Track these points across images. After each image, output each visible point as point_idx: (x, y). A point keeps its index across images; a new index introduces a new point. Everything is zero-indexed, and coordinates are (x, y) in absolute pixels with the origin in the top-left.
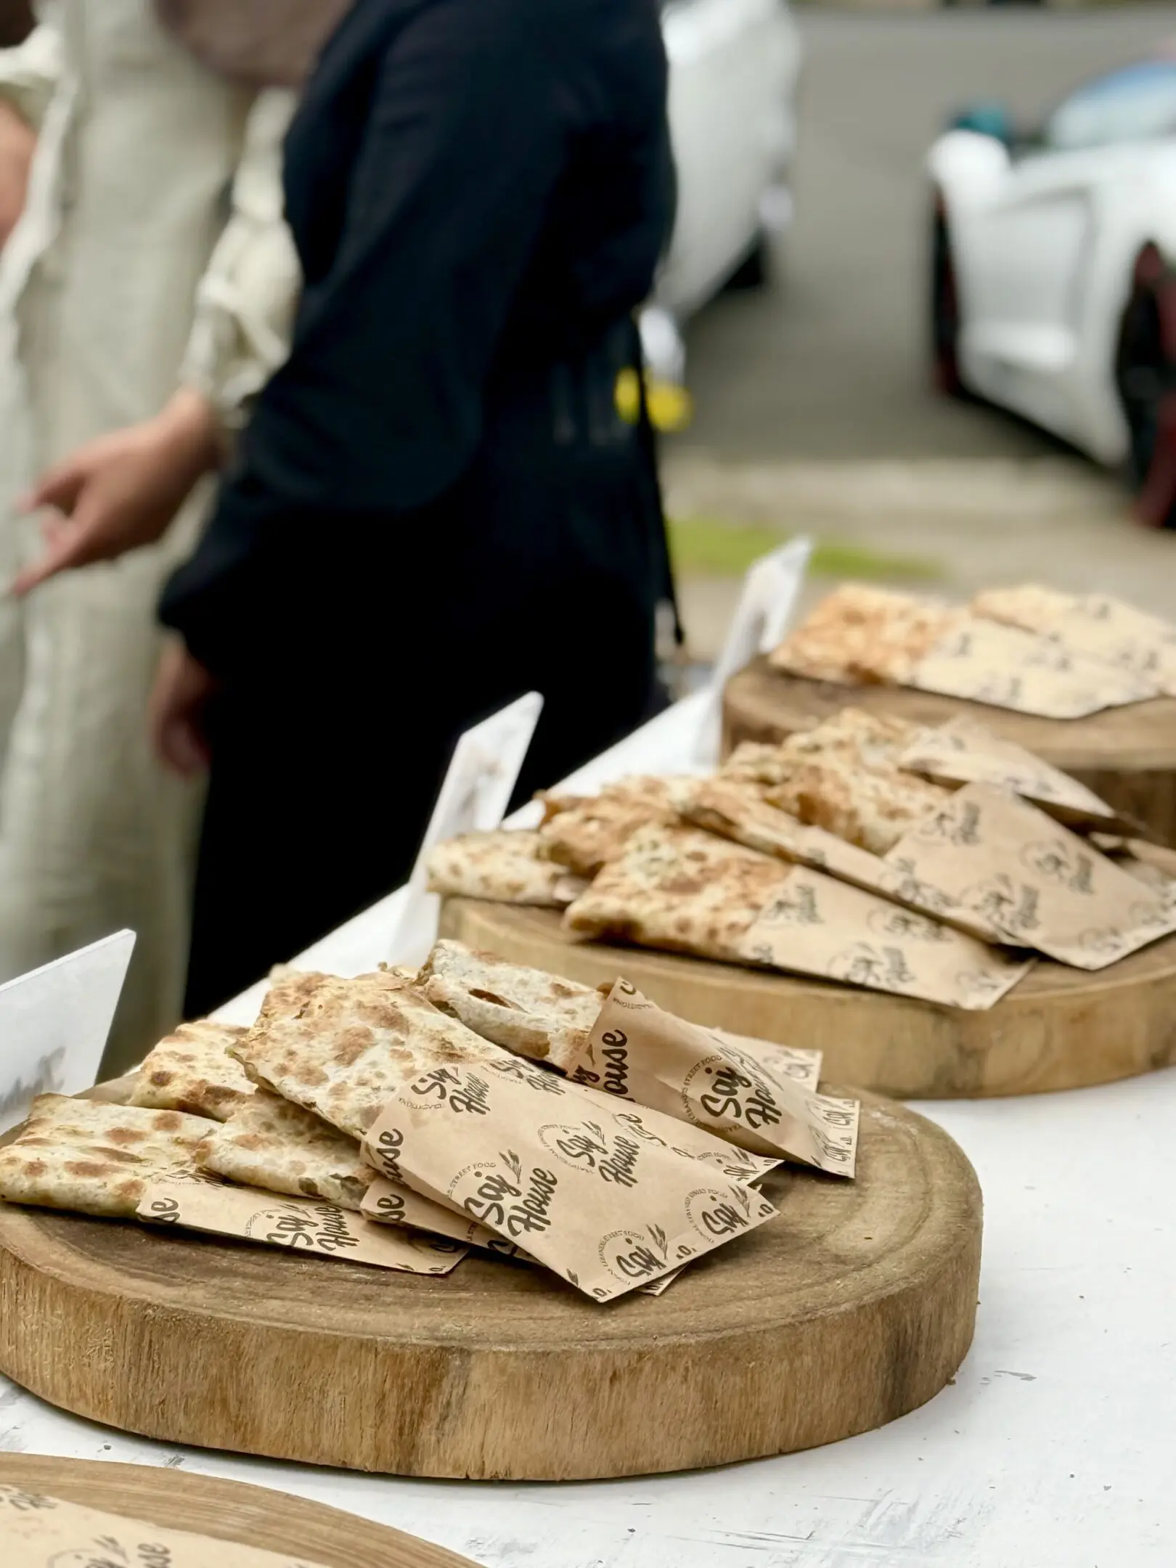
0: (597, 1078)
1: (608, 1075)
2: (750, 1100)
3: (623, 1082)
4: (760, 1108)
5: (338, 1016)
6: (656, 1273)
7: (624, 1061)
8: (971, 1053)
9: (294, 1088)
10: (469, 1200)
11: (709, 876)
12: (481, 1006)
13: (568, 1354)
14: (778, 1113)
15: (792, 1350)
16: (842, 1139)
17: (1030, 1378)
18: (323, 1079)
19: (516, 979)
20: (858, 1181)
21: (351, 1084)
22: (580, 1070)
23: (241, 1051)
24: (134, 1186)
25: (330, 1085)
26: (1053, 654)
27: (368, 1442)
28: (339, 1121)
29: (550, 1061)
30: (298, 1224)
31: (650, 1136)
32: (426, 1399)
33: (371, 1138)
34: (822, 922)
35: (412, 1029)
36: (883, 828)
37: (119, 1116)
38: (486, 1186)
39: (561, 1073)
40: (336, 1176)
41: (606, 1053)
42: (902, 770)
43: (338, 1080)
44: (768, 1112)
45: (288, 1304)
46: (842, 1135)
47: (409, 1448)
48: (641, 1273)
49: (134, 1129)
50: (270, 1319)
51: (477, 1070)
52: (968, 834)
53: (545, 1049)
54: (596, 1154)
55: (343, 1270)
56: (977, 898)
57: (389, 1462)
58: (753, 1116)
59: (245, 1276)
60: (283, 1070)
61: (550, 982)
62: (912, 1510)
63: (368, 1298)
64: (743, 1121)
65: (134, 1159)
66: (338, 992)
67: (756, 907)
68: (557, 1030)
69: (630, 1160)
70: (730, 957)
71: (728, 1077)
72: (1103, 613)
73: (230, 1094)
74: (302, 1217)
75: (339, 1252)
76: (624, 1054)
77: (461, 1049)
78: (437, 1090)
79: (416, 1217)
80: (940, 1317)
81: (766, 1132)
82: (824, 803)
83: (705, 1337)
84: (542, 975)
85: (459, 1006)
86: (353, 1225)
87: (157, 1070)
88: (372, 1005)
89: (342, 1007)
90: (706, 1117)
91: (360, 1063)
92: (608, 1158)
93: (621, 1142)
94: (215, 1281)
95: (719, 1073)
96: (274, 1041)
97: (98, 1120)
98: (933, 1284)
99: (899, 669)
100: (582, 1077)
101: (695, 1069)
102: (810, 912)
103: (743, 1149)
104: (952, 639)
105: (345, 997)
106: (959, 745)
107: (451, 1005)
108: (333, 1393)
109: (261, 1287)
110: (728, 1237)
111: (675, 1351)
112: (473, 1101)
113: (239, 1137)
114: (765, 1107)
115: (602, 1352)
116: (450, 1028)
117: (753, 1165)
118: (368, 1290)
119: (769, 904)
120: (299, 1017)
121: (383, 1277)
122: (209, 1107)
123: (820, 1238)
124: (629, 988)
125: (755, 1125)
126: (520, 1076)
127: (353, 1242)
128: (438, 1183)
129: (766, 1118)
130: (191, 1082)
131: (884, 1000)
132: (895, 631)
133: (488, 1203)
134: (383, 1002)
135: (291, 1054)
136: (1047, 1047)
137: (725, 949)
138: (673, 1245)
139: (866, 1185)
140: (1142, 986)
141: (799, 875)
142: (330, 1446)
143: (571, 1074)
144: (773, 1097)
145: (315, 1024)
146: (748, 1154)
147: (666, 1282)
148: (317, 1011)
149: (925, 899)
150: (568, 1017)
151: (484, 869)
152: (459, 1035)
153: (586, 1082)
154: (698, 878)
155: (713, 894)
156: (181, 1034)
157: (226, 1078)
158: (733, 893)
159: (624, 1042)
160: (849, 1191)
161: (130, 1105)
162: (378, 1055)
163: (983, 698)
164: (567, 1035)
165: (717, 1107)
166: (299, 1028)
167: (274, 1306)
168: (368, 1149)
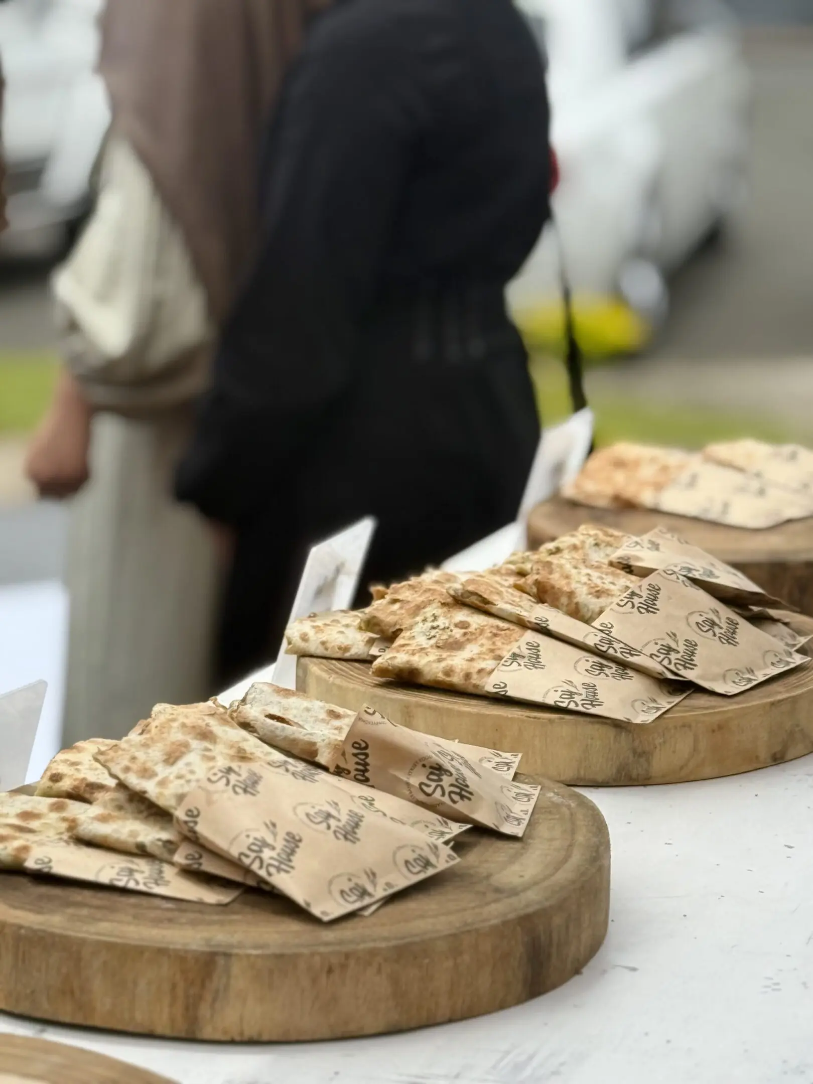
0: (349, 772)
1: (357, 770)
2: (452, 785)
3: (367, 774)
4: (457, 790)
5: (169, 733)
6: (367, 901)
7: (368, 760)
8: (642, 754)
9: (134, 781)
10: (242, 854)
11: (469, 637)
12: (273, 725)
13: (297, 956)
14: (471, 793)
15: (456, 952)
16: (522, 811)
17: (634, 969)
18: (153, 774)
19: (302, 707)
20: (524, 839)
21: (172, 777)
22: (338, 767)
23: (101, 758)
24: (25, 849)
25: (157, 779)
26: (755, 484)
27: (165, 1016)
28: (161, 802)
29: (319, 761)
30: (131, 872)
31: (376, 810)
32: (203, 986)
33: (180, 814)
34: (543, 667)
35: (218, 740)
36: (594, 603)
37: (26, 803)
38: (253, 844)
39: (325, 769)
40: (159, 840)
41: (355, 755)
42: (611, 564)
43: (164, 775)
44: (464, 793)
45: (115, 924)
46: (522, 809)
47: (193, 1020)
48: (355, 902)
49: (36, 811)
50: (103, 935)
51: (255, 767)
52: (650, 607)
53: (315, 753)
54: (332, 822)
55: (157, 902)
56: (654, 649)
57: (181, 1029)
58: (453, 796)
59: (90, 906)
60: (127, 769)
61: (326, 709)
62: (531, 1058)
63: (170, 920)
64: (446, 799)
65: (31, 831)
66: (171, 717)
67: (500, 658)
68: (323, 740)
69: (357, 825)
70: (478, 692)
71: (437, 770)
72: (793, 457)
73: (101, 787)
74: (134, 867)
75: (157, 890)
76: (367, 755)
77: (251, 754)
78: (224, 781)
79: (209, 866)
80: (567, 928)
81: (462, 807)
82: (553, 587)
83: (393, 943)
84: (321, 704)
85: (257, 725)
86: (169, 872)
87: (54, 772)
88: (191, 725)
89: (171, 727)
90: (421, 797)
91: (180, 764)
92: (341, 824)
93: (352, 814)
94: (71, 911)
95: (431, 767)
96: (123, 750)
97: (13, 806)
98: (560, 907)
99: (647, 498)
100: (339, 772)
101: (415, 765)
102: (535, 660)
103: (445, 817)
104: (685, 477)
105: (174, 720)
106: (656, 546)
107: (252, 725)
108: (142, 984)
109: (99, 914)
110: (422, 876)
111: (373, 953)
112: (250, 786)
113: (99, 815)
114: (462, 789)
115: (320, 954)
116: (245, 740)
117: (450, 829)
118: (169, 915)
119: (507, 655)
120: (141, 734)
121: (184, 906)
122: (87, 796)
123: (488, 876)
124: (371, 711)
125: (454, 802)
126: (287, 770)
127: (167, 883)
128: (221, 842)
129: (462, 797)
130: (75, 780)
131: (581, 719)
132: (647, 472)
133: (253, 855)
134: (200, 723)
135: (134, 758)
136: (695, 749)
137: (476, 686)
138: (381, 881)
139: (530, 841)
140: (764, 706)
141: (530, 636)
142: (140, 1018)
143: (332, 769)
144: (468, 783)
145: (152, 739)
146: (449, 821)
147: (374, 908)
148: (154, 730)
149: (616, 651)
150: (336, 732)
151: (323, 637)
152: (251, 743)
153: (342, 775)
154: (462, 639)
155: (471, 650)
156: (76, 748)
157: (100, 777)
158: (484, 649)
159: (366, 747)
160: (517, 845)
161: (37, 796)
162: (193, 758)
163: (703, 516)
164: (329, 744)
165: (429, 790)
166: (140, 741)
167: (104, 926)
168: (178, 820)
